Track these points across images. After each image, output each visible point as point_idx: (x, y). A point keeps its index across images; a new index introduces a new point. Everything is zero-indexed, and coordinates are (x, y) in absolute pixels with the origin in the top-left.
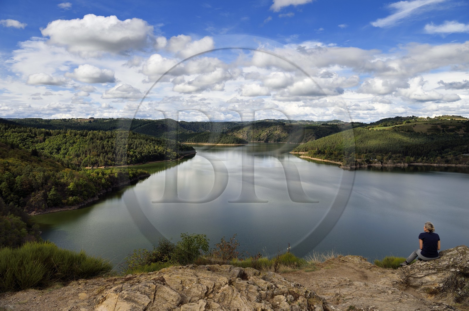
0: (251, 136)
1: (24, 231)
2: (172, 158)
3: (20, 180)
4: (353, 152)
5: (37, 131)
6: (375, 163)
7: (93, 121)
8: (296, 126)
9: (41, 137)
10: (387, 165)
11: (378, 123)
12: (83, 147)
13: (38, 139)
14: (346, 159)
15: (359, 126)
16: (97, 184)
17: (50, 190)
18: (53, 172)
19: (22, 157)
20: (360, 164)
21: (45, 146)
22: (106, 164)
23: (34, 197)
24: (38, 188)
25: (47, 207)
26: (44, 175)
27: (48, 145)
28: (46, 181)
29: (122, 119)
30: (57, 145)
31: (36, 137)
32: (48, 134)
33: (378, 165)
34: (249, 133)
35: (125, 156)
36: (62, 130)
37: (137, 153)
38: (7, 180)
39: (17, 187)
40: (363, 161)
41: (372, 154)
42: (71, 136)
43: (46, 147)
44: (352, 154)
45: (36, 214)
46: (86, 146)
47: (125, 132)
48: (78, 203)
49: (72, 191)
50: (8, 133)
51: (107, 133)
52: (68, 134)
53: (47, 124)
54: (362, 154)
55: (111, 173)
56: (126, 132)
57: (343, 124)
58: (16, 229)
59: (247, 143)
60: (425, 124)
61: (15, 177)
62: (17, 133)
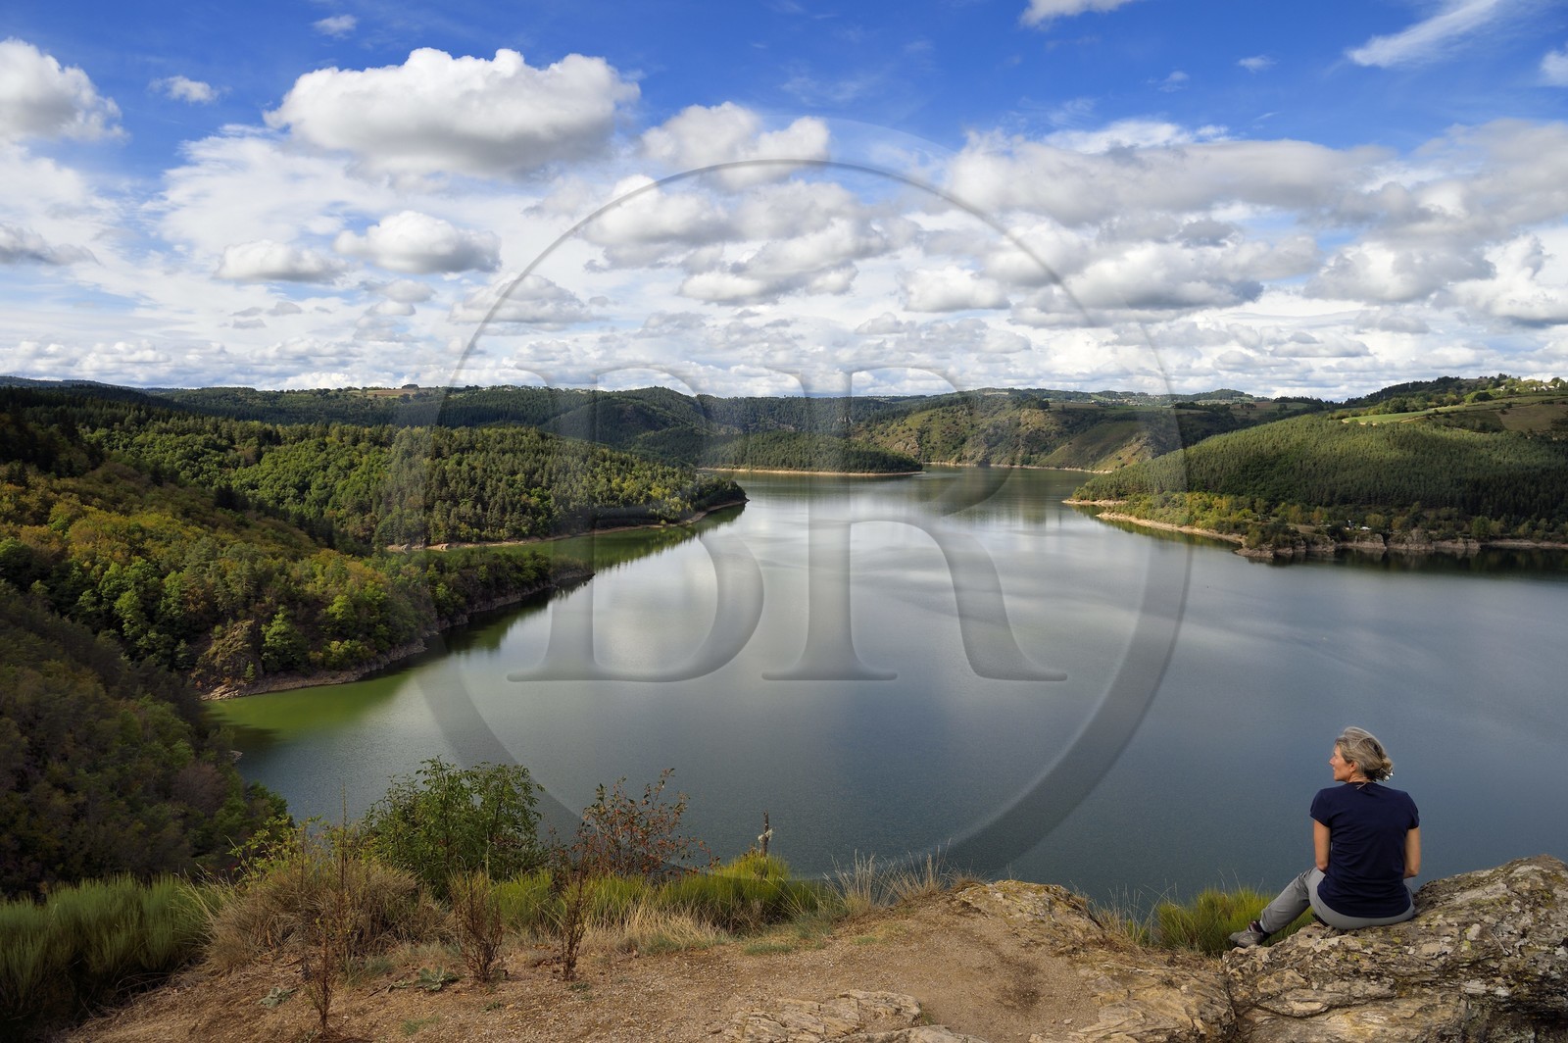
0: (932, 444)
1: (184, 748)
2: (666, 519)
3: (176, 584)
4: (1283, 500)
5: (236, 429)
6: (1363, 539)
7: (414, 396)
8: (1088, 410)
9: (247, 449)
10: (1404, 547)
11: (1374, 399)
12: (379, 479)
13: (239, 453)
14: (1259, 523)
15: (1305, 412)
16: (420, 601)
17: (269, 621)
18: (281, 560)
19: (186, 513)
20: (1310, 542)
21: (260, 476)
22: (453, 538)
23: (221, 642)
24: (234, 612)
25: (262, 672)
26: (254, 569)
27: (269, 474)
28: (258, 588)
29: (506, 389)
30: (297, 473)
31: (234, 449)
32: (271, 439)
33: (1373, 546)
34: (926, 435)
35: (513, 511)
36: (315, 425)
37: (552, 500)
38: (136, 584)
39: (168, 606)
40: (1318, 532)
41: (1350, 507)
42: (341, 444)
43: (264, 479)
44: (1280, 508)
45: (227, 695)
46: (390, 477)
47: (514, 431)
48: (359, 664)
49: (338, 623)
50: (147, 436)
51: (456, 434)
52: (333, 438)
53: (269, 406)
54: (1315, 506)
55: (468, 567)
56: (518, 433)
57: (1252, 406)
58: (156, 743)
59: (919, 468)
60: (1543, 403)
61: (163, 577)
62: (173, 435)
